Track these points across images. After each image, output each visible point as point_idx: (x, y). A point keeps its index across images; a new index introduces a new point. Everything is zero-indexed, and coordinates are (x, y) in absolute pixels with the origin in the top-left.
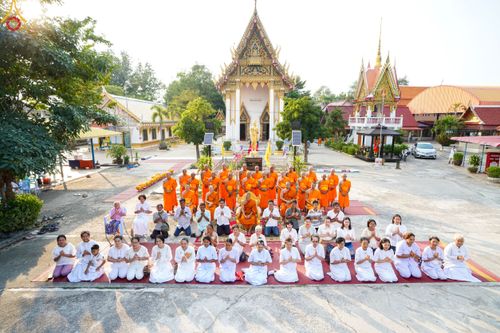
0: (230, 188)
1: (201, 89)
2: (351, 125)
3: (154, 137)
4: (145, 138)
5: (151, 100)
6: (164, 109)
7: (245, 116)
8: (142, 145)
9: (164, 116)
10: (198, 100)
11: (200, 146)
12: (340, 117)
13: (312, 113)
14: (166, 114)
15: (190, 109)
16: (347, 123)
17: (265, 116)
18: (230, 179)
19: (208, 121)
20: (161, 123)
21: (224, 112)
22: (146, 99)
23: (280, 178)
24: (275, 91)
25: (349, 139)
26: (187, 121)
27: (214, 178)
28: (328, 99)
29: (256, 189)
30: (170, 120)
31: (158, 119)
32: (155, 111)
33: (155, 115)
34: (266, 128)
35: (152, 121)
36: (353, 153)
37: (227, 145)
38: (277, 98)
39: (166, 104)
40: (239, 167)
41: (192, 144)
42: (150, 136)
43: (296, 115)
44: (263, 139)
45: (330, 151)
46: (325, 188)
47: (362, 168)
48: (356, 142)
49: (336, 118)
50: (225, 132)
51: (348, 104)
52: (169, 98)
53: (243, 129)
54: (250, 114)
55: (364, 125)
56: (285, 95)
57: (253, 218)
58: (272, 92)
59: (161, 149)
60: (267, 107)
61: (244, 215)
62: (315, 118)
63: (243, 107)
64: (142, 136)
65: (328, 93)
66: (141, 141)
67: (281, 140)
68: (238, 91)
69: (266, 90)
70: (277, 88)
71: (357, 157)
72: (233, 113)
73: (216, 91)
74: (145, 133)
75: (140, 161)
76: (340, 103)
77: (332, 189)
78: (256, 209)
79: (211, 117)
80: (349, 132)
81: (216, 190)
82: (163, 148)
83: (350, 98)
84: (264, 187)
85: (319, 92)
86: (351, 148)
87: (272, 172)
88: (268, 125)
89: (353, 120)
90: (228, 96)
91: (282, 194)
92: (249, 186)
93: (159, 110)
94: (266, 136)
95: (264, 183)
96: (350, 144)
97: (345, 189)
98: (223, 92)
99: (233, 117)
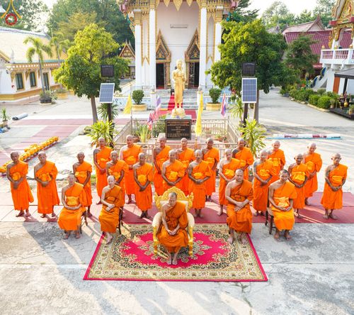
0: (142, 178)
1: (98, 11)
2: (324, 61)
3: (33, 84)
4: (21, 86)
5: (28, 29)
6: (45, 42)
7: (163, 51)
8: (16, 96)
9: (44, 54)
10: (92, 28)
11: (97, 99)
12: (307, 49)
13: (270, 45)
14: (48, 50)
15: (80, 42)
16: (316, 58)
17: (193, 51)
18: (142, 164)
19: (109, 61)
20: (41, 63)
21: (133, 46)
22: (21, 28)
23: (223, 161)
24: (209, 12)
25: (319, 83)
26: (76, 63)
27: (115, 162)
28: (284, 22)
29: (186, 181)
30: (55, 58)
31: (35, 58)
32: (31, 45)
33: (32, 52)
34: (194, 69)
35: (26, 60)
36: (327, 106)
37: (138, 97)
38: (211, 22)
39: (49, 35)
40: (156, 133)
41: (85, 97)
42: (27, 83)
43: (243, 49)
44: (189, 87)
45: (290, 103)
46: (300, 177)
47: (345, 130)
48: (330, 89)
49: (300, 51)
50: (134, 74)
51: (316, 29)
52: (54, 24)
53: (161, 71)
54: (171, 49)
55: (347, 62)
56: (224, 17)
57: (181, 235)
58: (203, 12)
59: (43, 102)
60: (196, 37)
61: (165, 230)
62: (274, 53)
63: (160, 38)
64: (15, 83)
65: (283, 12)
66: (14, 91)
67: (218, 87)
68: (152, 13)
69: (195, 9)
70: (212, 6)
71: (332, 112)
72: (145, 47)
73: (120, 14)
74: (19, 77)
75: (10, 122)
76: (304, 28)
77: (311, 178)
78: (185, 218)
79: (112, 55)
80: (320, 72)
81: (119, 182)
82: (46, 100)
83: (320, 20)
84: (198, 175)
85: (270, 11)
86: (324, 98)
87: (210, 148)
88: (197, 65)
89: (328, 55)
90: (137, 21)
91: (227, 191)
92: (173, 175)
93: (37, 44)
94: (194, 82)
95: (198, 169)
96: (321, 92)
97: (337, 179)
98: (131, 15)
99: (145, 54)
